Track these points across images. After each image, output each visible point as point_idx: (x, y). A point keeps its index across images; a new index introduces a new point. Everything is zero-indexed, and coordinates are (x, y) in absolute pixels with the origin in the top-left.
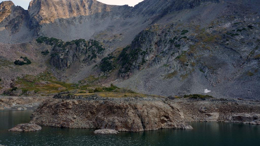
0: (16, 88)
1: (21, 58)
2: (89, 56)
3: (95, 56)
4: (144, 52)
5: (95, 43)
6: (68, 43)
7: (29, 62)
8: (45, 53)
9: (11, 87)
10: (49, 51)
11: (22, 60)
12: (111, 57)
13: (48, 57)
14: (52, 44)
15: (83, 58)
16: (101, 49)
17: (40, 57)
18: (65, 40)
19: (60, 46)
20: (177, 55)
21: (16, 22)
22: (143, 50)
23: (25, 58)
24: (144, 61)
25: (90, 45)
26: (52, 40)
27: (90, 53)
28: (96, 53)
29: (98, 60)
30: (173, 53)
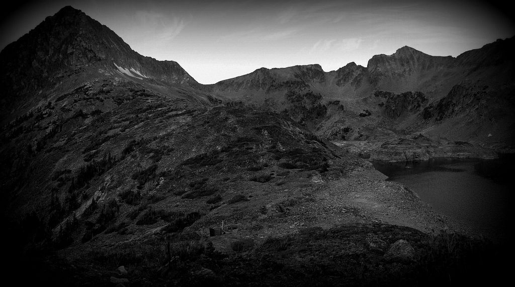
0: (362, 135)
1: (364, 111)
2: (415, 106)
3: (419, 106)
4: (454, 104)
5: (420, 95)
6: (398, 96)
7: (370, 114)
8: (381, 105)
9: (359, 134)
10: (384, 103)
11: (364, 112)
12: (431, 107)
13: (384, 108)
14: (386, 97)
15: (409, 108)
16: (424, 100)
17: (377, 108)
18: (396, 93)
19: (392, 98)
20: (477, 107)
21: (358, 79)
22: (454, 102)
23: (367, 111)
24: (453, 111)
25: (416, 96)
26: (386, 93)
27: (416, 104)
28: (420, 103)
29: (422, 109)
30: (475, 105)
